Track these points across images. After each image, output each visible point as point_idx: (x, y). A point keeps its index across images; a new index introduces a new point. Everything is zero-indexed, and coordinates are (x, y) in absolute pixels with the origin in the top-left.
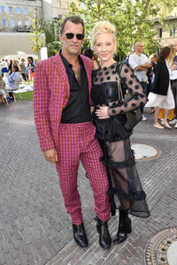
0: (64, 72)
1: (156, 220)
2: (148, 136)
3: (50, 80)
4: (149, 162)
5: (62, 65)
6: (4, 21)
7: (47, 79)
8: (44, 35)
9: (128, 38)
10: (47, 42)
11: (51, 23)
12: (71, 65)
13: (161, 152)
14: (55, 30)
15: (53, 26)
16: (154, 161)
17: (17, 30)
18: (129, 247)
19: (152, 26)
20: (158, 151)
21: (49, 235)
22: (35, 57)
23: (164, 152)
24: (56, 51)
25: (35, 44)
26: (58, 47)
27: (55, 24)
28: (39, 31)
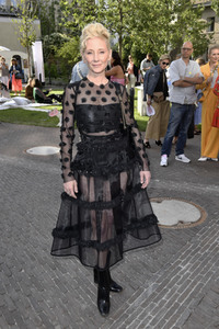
2: (187, 187)
4: (187, 231)
8: (38, 22)
9: (163, 32)
10: (43, 33)
11: (50, 4)
13: (206, 214)
14: (56, 16)
15: (52, 9)
16: (195, 228)
19: (199, 15)
20: (201, 212)
22: (24, 56)
23: (212, 215)
24: (55, 47)
25: (24, 35)
26: (59, 42)
27: (55, 6)
28: (31, 16)
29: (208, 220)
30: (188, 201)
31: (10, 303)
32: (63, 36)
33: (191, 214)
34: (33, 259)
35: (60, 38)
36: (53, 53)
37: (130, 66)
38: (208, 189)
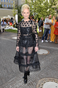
1: (42, 75)
2: (46, 47)
4: (44, 55)
6: (5, 5)
8: (17, 10)
10: (18, 13)
13: (49, 52)
16: (46, 55)
17: (9, 8)
18: (31, 82)
21: (6, 76)
22: (13, 18)
23: (51, 53)
24: (21, 16)
28: (15, 9)
29: (50, 53)
30: (46, 50)
31: (5, 66)
33: (46, 52)
34: (11, 59)
37: (37, 21)
38: (51, 47)
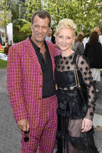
0: (34, 54)
3: (22, 61)
5: (32, 47)
7: (20, 59)
8: (10, 13)
10: (13, 18)
11: (16, 3)
12: (39, 48)
14: (20, 9)
15: (18, 6)
24: (19, 26)
25: (3, 20)
26: (21, 24)
27: (20, 5)
32: (24, 20)
35: (22, 21)
36: (18, 29)
